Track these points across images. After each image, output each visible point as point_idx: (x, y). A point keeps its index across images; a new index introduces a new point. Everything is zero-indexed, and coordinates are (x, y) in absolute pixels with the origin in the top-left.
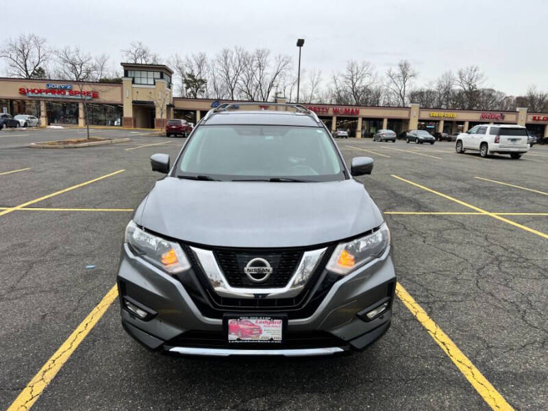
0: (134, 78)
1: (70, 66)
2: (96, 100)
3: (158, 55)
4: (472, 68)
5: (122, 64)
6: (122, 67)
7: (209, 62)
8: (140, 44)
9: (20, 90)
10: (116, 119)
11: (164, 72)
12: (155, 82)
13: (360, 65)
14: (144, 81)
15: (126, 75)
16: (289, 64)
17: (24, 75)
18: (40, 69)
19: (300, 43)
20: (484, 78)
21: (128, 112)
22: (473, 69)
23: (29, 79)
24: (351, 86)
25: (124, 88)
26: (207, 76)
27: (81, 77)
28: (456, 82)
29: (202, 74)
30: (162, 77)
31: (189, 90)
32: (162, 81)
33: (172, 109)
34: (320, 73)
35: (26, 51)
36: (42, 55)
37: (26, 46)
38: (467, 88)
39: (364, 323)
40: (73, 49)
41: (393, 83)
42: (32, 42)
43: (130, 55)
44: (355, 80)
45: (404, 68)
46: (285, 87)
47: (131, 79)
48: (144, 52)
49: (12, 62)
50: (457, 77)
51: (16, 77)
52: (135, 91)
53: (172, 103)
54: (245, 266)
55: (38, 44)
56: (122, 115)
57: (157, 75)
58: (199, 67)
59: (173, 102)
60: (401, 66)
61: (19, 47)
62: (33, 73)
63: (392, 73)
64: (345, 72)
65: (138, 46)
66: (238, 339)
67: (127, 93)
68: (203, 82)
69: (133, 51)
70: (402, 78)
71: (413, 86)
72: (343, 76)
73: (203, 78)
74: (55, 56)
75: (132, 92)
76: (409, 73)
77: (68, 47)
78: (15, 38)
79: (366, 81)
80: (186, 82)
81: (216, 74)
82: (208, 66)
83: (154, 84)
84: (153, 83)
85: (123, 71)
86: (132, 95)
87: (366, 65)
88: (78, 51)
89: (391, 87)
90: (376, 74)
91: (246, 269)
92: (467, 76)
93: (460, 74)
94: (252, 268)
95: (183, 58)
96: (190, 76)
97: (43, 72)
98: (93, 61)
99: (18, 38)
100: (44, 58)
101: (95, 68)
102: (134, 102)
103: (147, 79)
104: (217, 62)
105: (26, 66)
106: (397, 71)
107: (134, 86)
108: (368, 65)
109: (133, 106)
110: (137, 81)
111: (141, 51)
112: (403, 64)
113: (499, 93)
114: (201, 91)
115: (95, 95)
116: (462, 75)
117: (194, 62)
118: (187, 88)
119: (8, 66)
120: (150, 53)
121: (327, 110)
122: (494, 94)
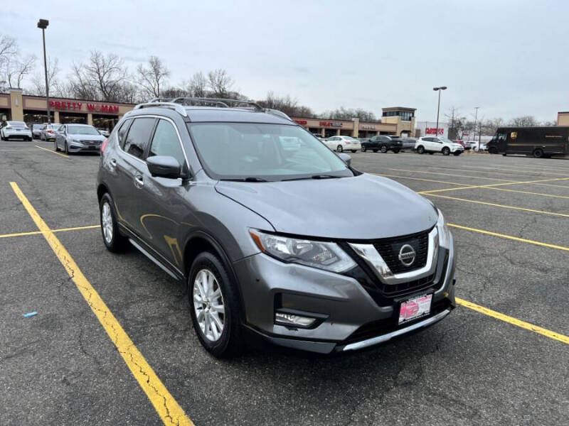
4: (220, 71)
13: (106, 58)
16: (13, 47)
19: (43, 24)
20: (231, 81)
22: (221, 73)
24: (98, 80)
28: (208, 84)
34: (56, 62)
38: (218, 91)
41: (145, 81)
44: (102, 74)
45: (156, 65)
46: (10, 76)
50: (207, 78)
54: (399, 254)
60: (152, 63)
63: (143, 69)
64: (89, 63)
66: (404, 320)
70: (154, 76)
71: (167, 84)
72: (86, 67)
76: (161, 71)
79: (114, 77)
87: (113, 58)
89: (144, 84)
90: (126, 69)
91: (400, 256)
92: (216, 79)
93: (210, 76)
94: (404, 254)
106: (148, 67)
108: (115, 58)
112: (154, 60)
113: (242, 96)
116: (213, 78)
121: (80, 106)
122: (238, 97)
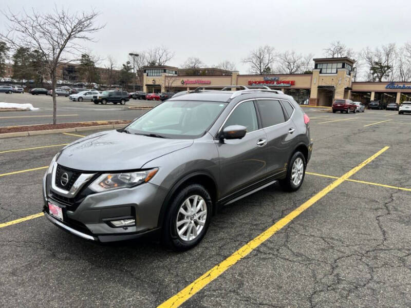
0: (321, 69)
1: (287, 63)
2: (292, 87)
3: (352, 49)
5: (314, 60)
6: (314, 62)
7: (398, 51)
8: (338, 43)
9: (249, 82)
10: (305, 100)
11: (346, 62)
12: (337, 71)
14: (329, 71)
15: (316, 67)
17: (259, 73)
18: (268, 67)
21: (314, 94)
23: (261, 75)
25: (313, 77)
26: (394, 63)
27: (292, 71)
29: (389, 61)
30: (343, 67)
31: (376, 75)
32: (343, 69)
33: (350, 91)
35: (261, 57)
36: (270, 58)
37: (262, 53)
39: (109, 227)
40: (290, 52)
42: (266, 50)
43: (330, 52)
47: (319, 70)
48: (341, 48)
49: (253, 65)
51: (254, 74)
52: (321, 78)
53: (350, 87)
55: (269, 51)
56: (310, 97)
57: (340, 65)
58: (388, 55)
59: (352, 86)
61: (258, 55)
62: (264, 71)
65: (336, 44)
67: (314, 81)
68: (389, 67)
69: (332, 49)
73: (390, 64)
74: (278, 58)
75: (319, 79)
77: (288, 52)
78: (256, 50)
80: (372, 68)
81: (403, 60)
82: (396, 54)
83: (337, 73)
84: (335, 72)
85: (314, 64)
86: (319, 81)
88: (293, 53)
95: (373, 50)
96: (377, 63)
97: (270, 70)
98: (303, 59)
99: (258, 49)
100: (271, 61)
101: (303, 64)
102: (319, 87)
103: (332, 69)
104: (405, 49)
105: (260, 67)
107: (321, 75)
109: (318, 90)
110: (324, 71)
111: (339, 48)
114: (386, 75)
115: (293, 83)
117: (383, 52)
118: (373, 74)
119: (251, 67)
120: (346, 49)
